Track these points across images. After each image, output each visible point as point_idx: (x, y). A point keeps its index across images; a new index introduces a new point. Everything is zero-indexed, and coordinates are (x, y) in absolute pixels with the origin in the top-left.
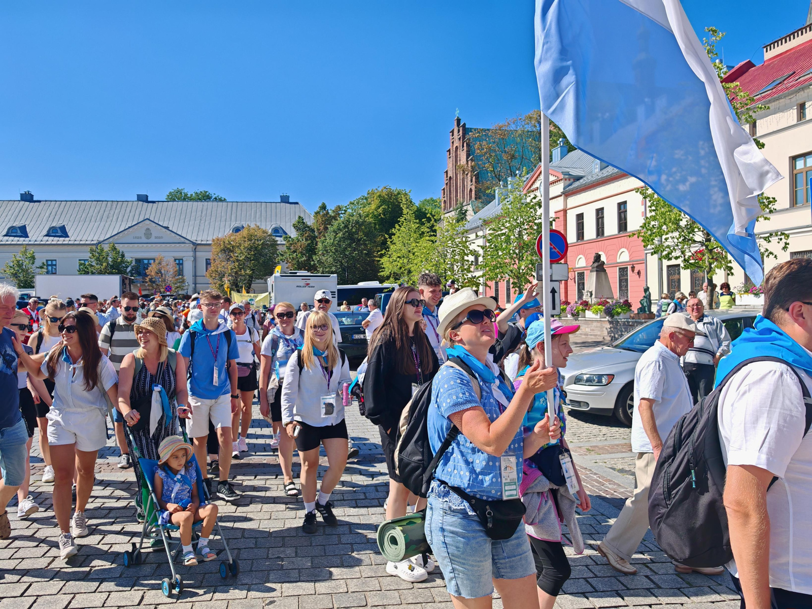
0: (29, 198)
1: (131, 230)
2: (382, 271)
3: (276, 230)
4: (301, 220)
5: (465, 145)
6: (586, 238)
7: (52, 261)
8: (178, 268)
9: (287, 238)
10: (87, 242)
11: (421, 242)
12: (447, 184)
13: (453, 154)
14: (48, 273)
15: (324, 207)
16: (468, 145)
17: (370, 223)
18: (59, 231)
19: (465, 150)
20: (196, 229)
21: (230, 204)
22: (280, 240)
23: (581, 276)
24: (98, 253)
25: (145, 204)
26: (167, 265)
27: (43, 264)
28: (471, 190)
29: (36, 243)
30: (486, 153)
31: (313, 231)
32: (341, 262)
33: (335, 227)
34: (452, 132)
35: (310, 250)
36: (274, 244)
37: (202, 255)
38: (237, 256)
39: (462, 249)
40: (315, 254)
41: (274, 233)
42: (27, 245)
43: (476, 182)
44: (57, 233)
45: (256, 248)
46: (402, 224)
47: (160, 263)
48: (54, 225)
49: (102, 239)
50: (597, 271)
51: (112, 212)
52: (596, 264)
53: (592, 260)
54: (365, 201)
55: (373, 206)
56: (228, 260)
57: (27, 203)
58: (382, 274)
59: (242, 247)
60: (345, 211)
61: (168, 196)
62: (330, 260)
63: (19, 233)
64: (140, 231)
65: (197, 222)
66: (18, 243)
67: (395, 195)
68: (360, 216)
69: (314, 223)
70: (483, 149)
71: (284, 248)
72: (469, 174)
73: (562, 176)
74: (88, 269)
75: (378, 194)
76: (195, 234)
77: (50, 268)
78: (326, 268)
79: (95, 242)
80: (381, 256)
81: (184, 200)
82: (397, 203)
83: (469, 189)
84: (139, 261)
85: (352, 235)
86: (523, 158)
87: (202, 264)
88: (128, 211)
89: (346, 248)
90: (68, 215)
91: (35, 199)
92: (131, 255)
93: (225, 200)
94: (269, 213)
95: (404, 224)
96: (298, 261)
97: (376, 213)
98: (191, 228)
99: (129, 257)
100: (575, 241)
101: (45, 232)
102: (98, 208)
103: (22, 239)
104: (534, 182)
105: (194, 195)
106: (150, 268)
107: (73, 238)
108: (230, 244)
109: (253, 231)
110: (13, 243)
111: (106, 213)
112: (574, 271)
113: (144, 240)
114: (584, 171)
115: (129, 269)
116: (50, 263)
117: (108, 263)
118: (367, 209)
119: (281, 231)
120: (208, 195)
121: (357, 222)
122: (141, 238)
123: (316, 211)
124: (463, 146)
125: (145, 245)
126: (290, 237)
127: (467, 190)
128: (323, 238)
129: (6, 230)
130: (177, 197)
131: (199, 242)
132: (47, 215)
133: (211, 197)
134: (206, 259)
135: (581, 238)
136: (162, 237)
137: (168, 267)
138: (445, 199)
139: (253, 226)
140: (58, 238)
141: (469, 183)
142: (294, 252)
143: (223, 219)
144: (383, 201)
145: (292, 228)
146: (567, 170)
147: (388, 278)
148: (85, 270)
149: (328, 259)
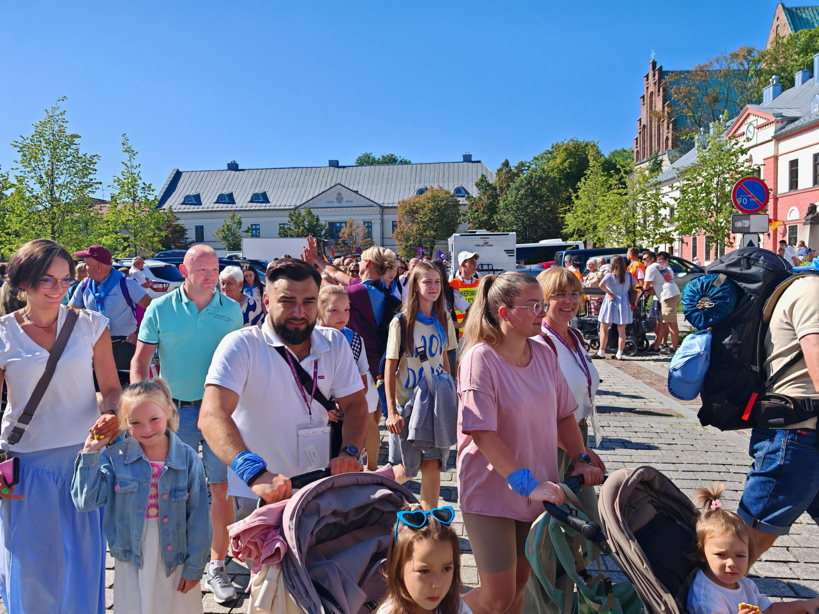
0: (234, 167)
1: (324, 194)
2: (566, 228)
3: (458, 190)
4: (483, 179)
5: (661, 89)
6: (800, 187)
7: (256, 225)
8: (367, 231)
9: (469, 197)
10: (286, 208)
11: (608, 196)
12: (640, 133)
13: (647, 100)
14: (252, 236)
15: (506, 164)
16: (664, 90)
17: (555, 178)
18: (261, 198)
19: (661, 95)
20: (383, 192)
21: (414, 166)
22: (462, 200)
23: (793, 230)
24: (296, 217)
25: (337, 169)
26: (358, 228)
27: (249, 228)
28: (667, 138)
29: (242, 209)
30: (685, 97)
31: (495, 189)
32: (523, 221)
33: (517, 185)
34: (647, 76)
35: (491, 209)
36: (457, 204)
37: (390, 218)
38: (422, 218)
39: (654, 203)
40: (496, 213)
41: (457, 193)
42: (235, 211)
43: (673, 130)
44: (260, 199)
45: (439, 209)
46: (588, 177)
47: (351, 226)
48: (256, 192)
49: (298, 204)
50: (811, 223)
51: (307, 178)
52: (810, 216)
53: (806, 211)
54: (549, 155)
55: (558, 161)
56: (413, 222)
57: (234, 172)
58: (565, 231)
59: (426, 208)
60: (529, 167)
61: (358, 160)
62: (512, 219)
63: (227, 200)
64: (332, 196)
65: (384, 185)
66: (227, 209)
67: (582, 148)
68: (544, 171)
69: (496, 182)
70: (681, 93)
71: (466, 208)
72: (666, 121)
73: (773, 119)
74: (287, 232)
75: (564, 147)
76: (382, 197)
77: (254, 232)
78: (507, 227)
79: (292, 207)
80: (565, 212)
81: (372, 164)
82: (584, 156)
83: (665, 138)
84: (332, 224)
85: (535, 192)
86: (727, 100)
87: (388, 227)
88: (321, 176)
89: (528, 206)
90: (269, 182)
91: (239, 168)
92: (324, 220)
93: (410, 162)
94: (451, 174)
95: (591, 177)
96: (479, 221)
97: (561, 167)
98: (378, 191)
99: (323, 221)
100: (787, 190)
101: (249, 199)
102: (294, 174)
103: (230, 205)
104: (739, 127)
105: (381, 158)
106: (342, 231)
107: (273, 204)
108: (414, 205)
109: (435, 192)
110: (222, 209)
111: (302, 179)
112: (785, 225)
113: (336, 204)
114: (800, 111)
115: (323, 232)
116: (254, 227)
117: (305, 227)
118: (551, 163)
119: (463, 191)
120: (394, 158)
121: (540, 178)
122: (333, 202)
123: (498, 168)
124: (659, 91)
125: (337, 209)
126: (472, 197)
127: (663, 138)
128: (505, 196)
129: (216, 198)
130: (366, 161)
131: (386, 205)
132: (251, 182)
133: (397, 160)
134: (393, 222)
135: (794, 187)
136: (352, 201)
137: (358, 229)
138: (638, 149)
139: (436, 187)
140: (260, 204)
141: (666, 131)
142: (476, 211)
143: (408, 181)
144: (570, 154)
145: (475, 187)
146: (780, 111)
147: (572, 235)
148: (284, 233)
149: (509, 218)
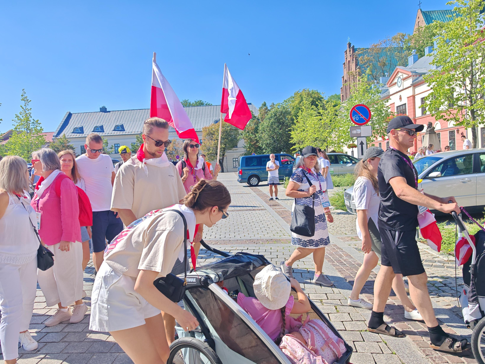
0: (104, 110)
5: (354, 59)
7: (117, 144)
10: (135, 133)
12: (344, 84)
13: (347, 66)
15: (265, 105)
19: (354, 63)
20: (194, 122)
21: (212, 107)
26: (178, 144)
29: (108, 135)
31: (258, 119)
32: (273, 137)
34: (346, 52)
35: (256, 131)
38: (217, 137)
40: (258, 133)
44: (119, 129)
45: (226, 132)
47: (174, 143)
51: (148, 115)
52: (429, 129)
56: (212, 139)
57: (104, 113)
65: (195, 118)
67: (310, 94)
69: (259, 115)
72: (357, 77)
73: (411, 74)
74: (135, 148)
75: (300, 94)
78: (264, 141)
85: (279, 120)
89: (276, 128)
90: (125, 118)
91: (108, 110)
101: (113, 129)
102: (140, 113)
104: (393, 79)
105: (194, 103)
107: (127, 131)
108: (212, 130)
111: (145, 116)
114: (426, 70)
118: (293, 104)
120: (202, 103)
121: (281, 112)
123: (260, 107)
128: (262, 123)
129: (93, 129)
130: (185, 104)
132: (114, 119)
138: (343, 94)
140: (120, 132)
142: (248, 132)
143: (209, 116)
146: (415, 70)
147: (295, 144)
149: (265, 136)
